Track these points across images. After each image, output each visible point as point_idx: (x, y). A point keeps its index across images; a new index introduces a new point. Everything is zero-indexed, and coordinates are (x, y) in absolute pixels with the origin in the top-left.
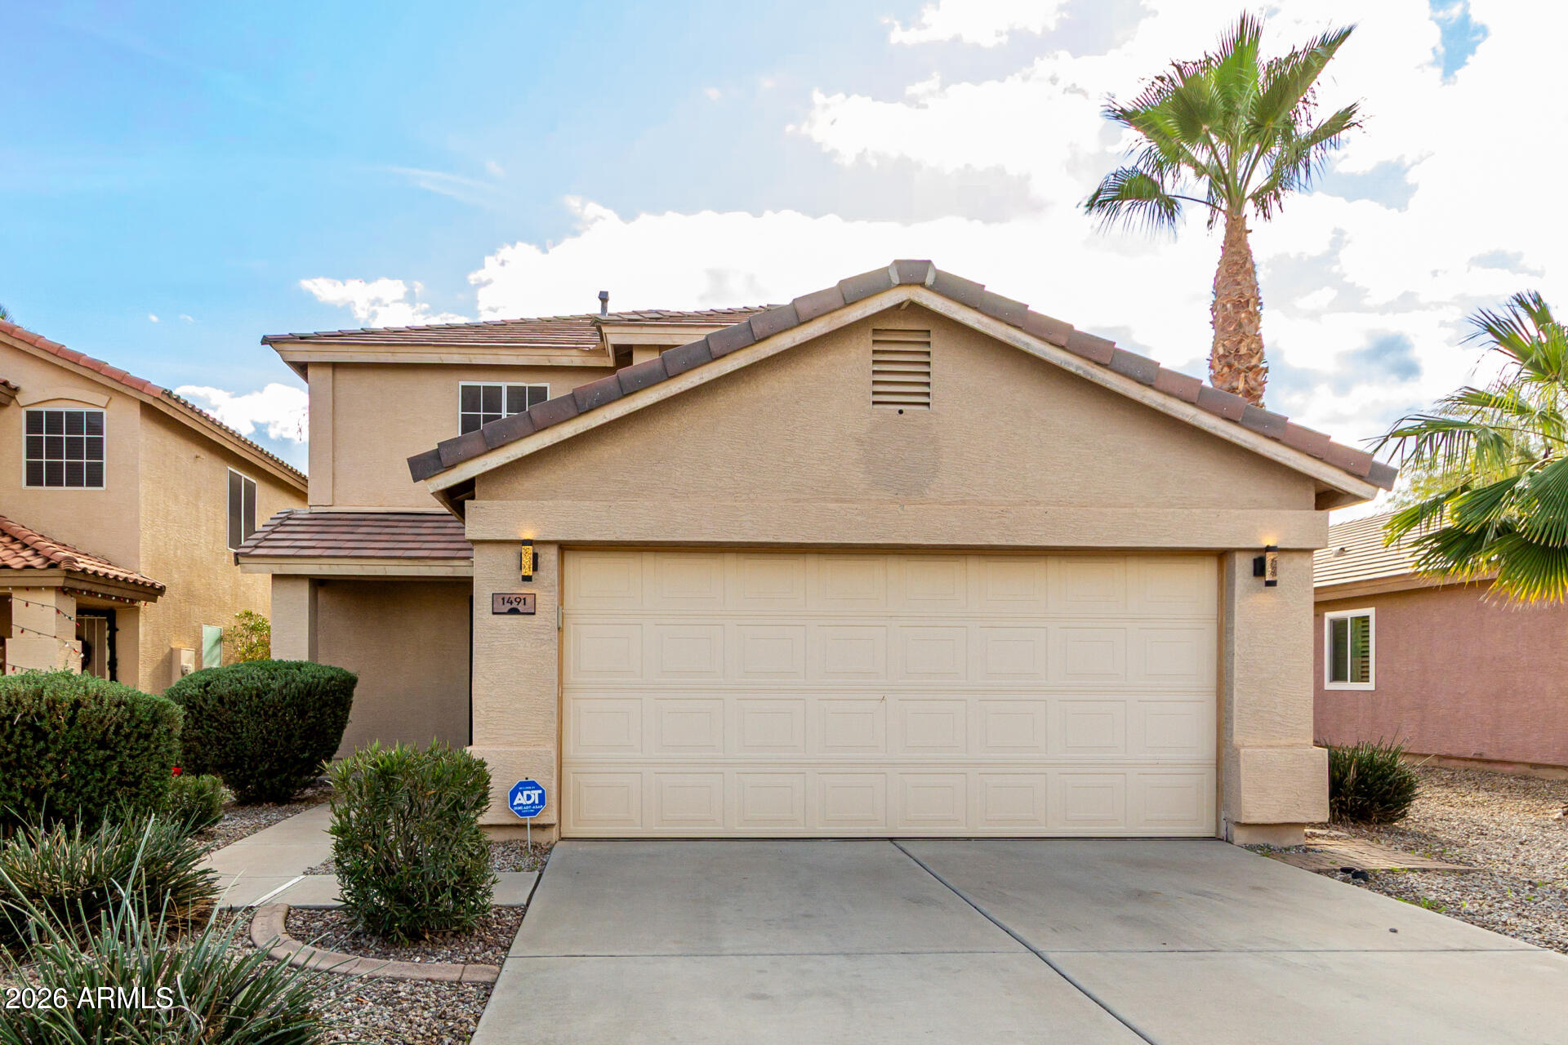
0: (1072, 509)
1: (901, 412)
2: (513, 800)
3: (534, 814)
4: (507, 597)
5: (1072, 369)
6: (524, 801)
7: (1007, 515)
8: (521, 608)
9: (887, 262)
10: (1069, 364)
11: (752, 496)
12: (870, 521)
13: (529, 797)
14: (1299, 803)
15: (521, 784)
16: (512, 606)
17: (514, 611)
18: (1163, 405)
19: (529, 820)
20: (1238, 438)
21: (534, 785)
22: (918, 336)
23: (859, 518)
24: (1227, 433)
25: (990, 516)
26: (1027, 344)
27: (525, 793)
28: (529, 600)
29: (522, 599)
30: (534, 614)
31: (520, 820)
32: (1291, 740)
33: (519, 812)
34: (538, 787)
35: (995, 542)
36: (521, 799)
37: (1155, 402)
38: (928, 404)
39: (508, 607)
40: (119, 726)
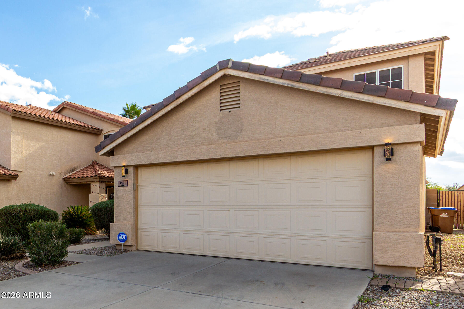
0: (291, 138)
1: (230, 112)
2: (118, 238)
3: (124, 242)
4: (121, 182)
5: (286, 85)
6: (121, 238)
7: (265, 143)
8: (124, 185)
9: (216, 63)
10: (284, 83)
11: (183, 146)
12: (216, 151)
13: (122, 237)
14: (406, 257)
15: (120, 233)
16: (123, 184)
17: (123, 186)
18: (326, 92)
19: (122, 243)
20: (363, 99)
21: (123, 234)
22: (236, 84)
23: (213, 150)
24: (358, 98)
25: (258, 144)
26: (267, 80)
27: (122, 236)
28: (126, 182)
29: (124, 182)
30: (127, 186)
31: (120, 243)
32: (407, 229)
33: (120, 241)
34: (125, 235)
35: (260, 153)
36: (120, 238)
37: (322, 91)
38: (239, 107)
39: (122, 184)
40: (34, 216)
